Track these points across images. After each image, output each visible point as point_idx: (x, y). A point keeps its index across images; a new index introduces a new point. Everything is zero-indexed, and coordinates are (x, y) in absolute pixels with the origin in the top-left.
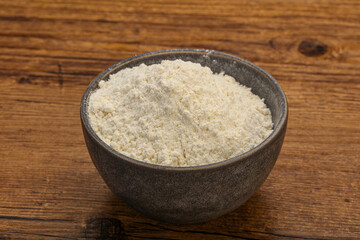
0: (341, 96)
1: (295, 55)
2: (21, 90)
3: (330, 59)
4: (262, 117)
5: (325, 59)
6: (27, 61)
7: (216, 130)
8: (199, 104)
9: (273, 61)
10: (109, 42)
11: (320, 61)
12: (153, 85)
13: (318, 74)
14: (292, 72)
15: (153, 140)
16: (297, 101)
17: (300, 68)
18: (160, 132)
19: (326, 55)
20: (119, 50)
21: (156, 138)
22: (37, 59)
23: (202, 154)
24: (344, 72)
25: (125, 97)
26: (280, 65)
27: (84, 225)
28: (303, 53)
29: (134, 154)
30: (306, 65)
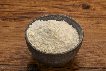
0: (95, 22)
1: (81, 9)
2: (3, 23)
3: (91, 10)
4: (76, 35)
5: (90, 10)
6: (4, 13)
7: (64, 41)
8: (59, 34)
9: (75, 11)
10: (27, 6)
11: (88, 11)
12: (46, 28)
13: (88, 15)
14: (80, 15)
15: (47, 45)
16: (83, 24)
17: (83, 13)
18: (49, 43)
19: (90, 9)
20: (30, 9)
21: (48, 44)
22: (7, 12)
23: (61, 49)
24: (95, 14)
25: (38, 31)
26: (77, 13)
27: (26, 67)
28: (83, 8)
29: (42, 49)
30: (84, 12)
